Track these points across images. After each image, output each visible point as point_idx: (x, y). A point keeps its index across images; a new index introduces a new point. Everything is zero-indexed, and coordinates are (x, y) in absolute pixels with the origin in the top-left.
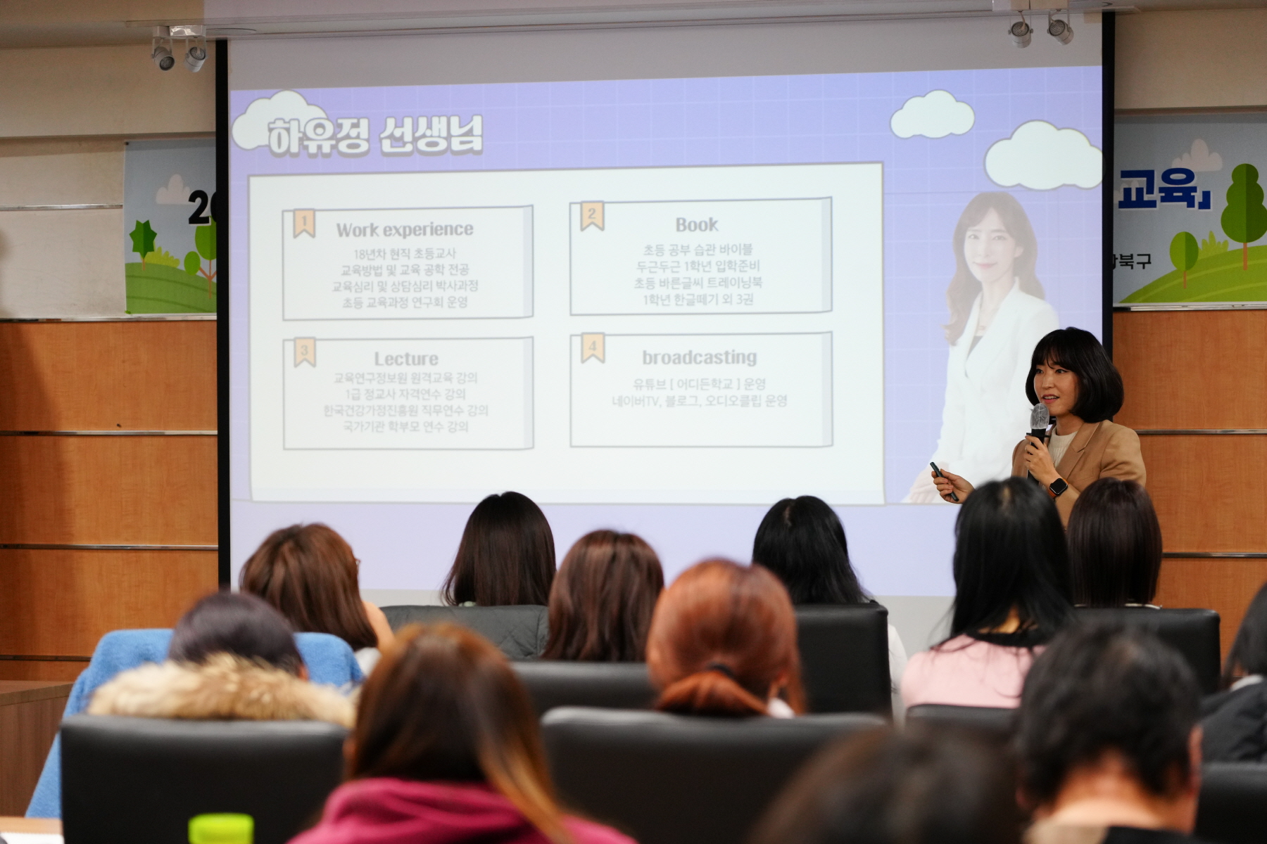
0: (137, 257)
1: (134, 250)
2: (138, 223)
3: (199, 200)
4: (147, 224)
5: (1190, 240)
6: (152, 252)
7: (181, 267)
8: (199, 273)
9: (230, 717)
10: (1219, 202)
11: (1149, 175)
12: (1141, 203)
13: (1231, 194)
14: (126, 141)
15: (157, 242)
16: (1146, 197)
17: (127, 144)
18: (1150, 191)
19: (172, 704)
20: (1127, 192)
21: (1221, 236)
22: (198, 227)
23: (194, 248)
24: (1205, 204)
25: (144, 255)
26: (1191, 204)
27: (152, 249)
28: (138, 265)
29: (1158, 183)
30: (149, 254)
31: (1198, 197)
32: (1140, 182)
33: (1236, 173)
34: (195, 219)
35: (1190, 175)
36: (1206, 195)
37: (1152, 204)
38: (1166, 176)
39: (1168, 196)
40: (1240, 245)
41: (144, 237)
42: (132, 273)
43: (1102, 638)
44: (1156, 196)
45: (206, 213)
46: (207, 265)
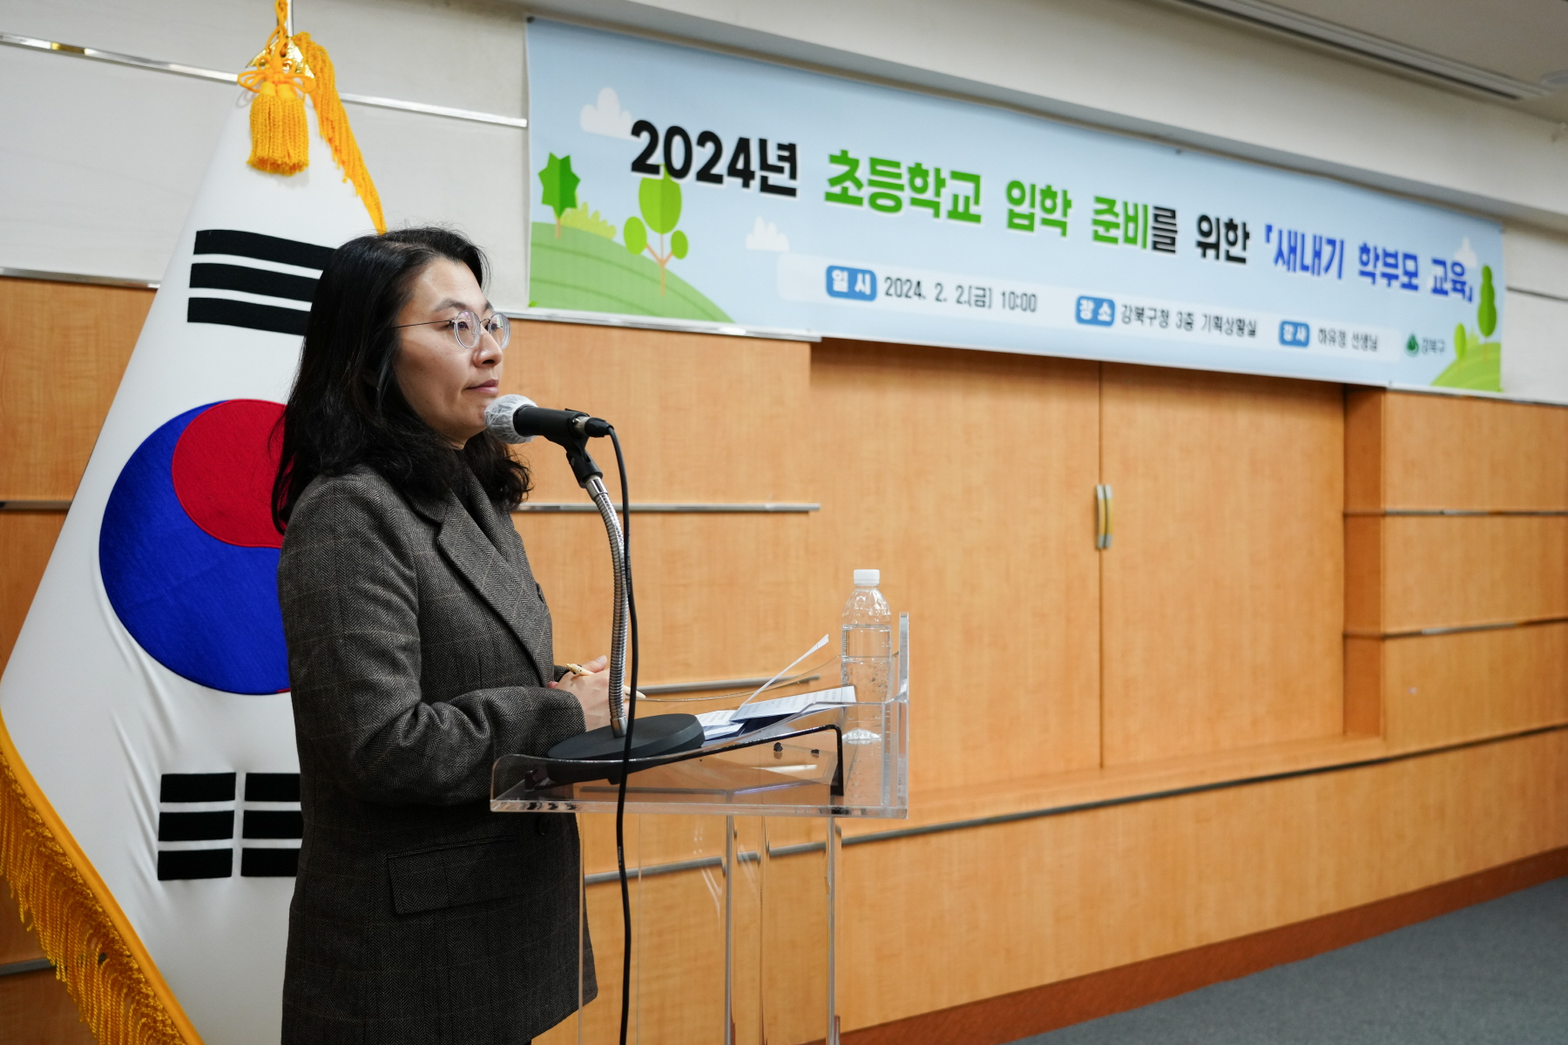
0: (546, 214)
1: (546, 200)
2: (552, 157)
3: (645, 137)
4: (566, 162)
5: (1463, 330)
6: (574, 210)
7: (619, 239)
8: (646, 253)
10: (1477, 297)
11: (1444, 264)
12: (1441, 291)
13: (1482, 291)
14: (527, 14)
15: (581, 193)
16: (1444, 286)
17: (530, 20)
18: (1446, 279)
20: (1435, 278)
21: (1477, 329)
22: (644, 179)
23: (638, 214)
24: (1471, 298)
25: (560, 212)
26: (1465, 297)
27: (573, 204)
28: (550, 226)
29: (1449, 273)
30: (568, 211)
31: (1468, 291)
32: (1442, 270)
33: (1484, 274)
34: (641, 165)
35: (1464, 269)
36: (1472, 289)
37: (1446, 293)
38: (1453, 267)
39: (1454, 287)
40: (1484, 338)
44: (1449, 285)
45: (657, 158)
46: (658, 242)
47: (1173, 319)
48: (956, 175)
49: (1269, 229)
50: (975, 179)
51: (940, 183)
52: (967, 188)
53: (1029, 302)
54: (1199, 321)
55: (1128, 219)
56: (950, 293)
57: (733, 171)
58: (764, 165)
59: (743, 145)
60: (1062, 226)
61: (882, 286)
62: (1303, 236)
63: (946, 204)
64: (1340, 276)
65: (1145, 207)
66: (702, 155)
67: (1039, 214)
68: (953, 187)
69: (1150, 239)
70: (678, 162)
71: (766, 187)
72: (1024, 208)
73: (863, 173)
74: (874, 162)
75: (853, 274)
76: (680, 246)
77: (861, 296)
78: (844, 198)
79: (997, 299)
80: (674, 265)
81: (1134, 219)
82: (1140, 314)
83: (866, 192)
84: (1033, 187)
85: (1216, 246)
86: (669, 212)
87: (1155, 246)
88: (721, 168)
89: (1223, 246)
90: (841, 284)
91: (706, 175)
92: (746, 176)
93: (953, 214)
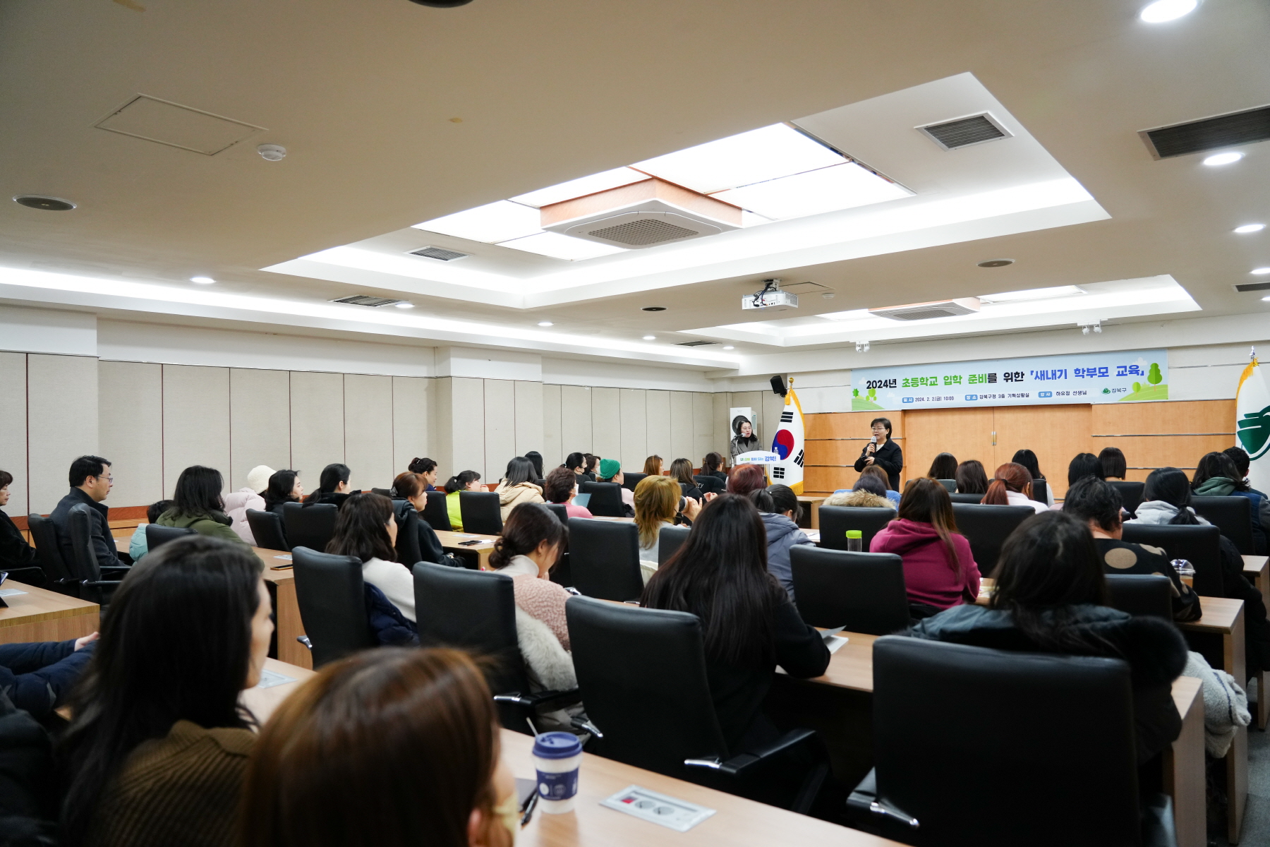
0: (854, 397)
2: (853, 391)
3: (869, 384)
4: (856, 389)
5: (1138, 385)
6: (857, 396)
8: (869, 401)
9: (861, 505)
10: (1147, 374)
11: (1125, 367)
12: (1123, 375)
13: (1150, 371)
15: (859, 394)
16: (1125, 373)
17: (852, 370)
18: (1126, 371)
19: (847, 500)
20: (1119, 372)
21: (1147, 383)
22: (869, 390)
24: (1143, 374)
26: (1138, 374)
29: (1128, 369)
31: (1140, 372)
32: (1123, 369)
33: (1152, 366)
34: (868, 388)
35: (1138, 367)
36: (1143, 372)
37: (1126, 375)
38: (1130, 367)
39: (1131, 372)
40: (1153, 385)
41: (856, 393)
42: (853, 401)
43: (1091, 483)
44: (1128, 373)
45: (871, 386)
46: (871, 399)
47: (997, 396)
48: (931, 378)
49: (1032, 372)
50: (936, 378)
51: (927, 380)
52: (934, 379)
53: (952, 398)
54: (1006, 396)
55: (979, 378)
56: (931, 399)
57: (884, 385)
58: (890, 383)
59: (886, 381)
60: (960, 383)
61: (915, 400)
62: (1047, 371)
63: (929, 383)
64: (1066, 378)
65: (986, 375)
66: (878, 384)
67: (953, 381)
68: (930, 380)
69: (987, 380)
70: (874, 386)
71: (890, 387)
72: (949, 381)
73: (910, 381)
74: (912, 379)
75: (908, 399)
76: (875, 399)
77: (910, 402)
78: (906, 386)
79: (943, 399)
80: (874, 402)
81: (982, 378)
82: (986, 397)
83: (911, 384)
84: (951, 377)
85: (1012, 379)
86: (874, 393)
87: (989, 382)
88: (882, 385)
89: (1014, 378)
90: (905, 400)
91: (879, 387)
92: (887, 386)
93: (931, 385)
